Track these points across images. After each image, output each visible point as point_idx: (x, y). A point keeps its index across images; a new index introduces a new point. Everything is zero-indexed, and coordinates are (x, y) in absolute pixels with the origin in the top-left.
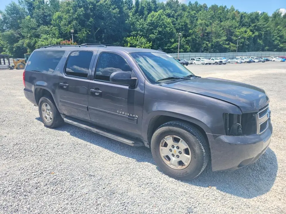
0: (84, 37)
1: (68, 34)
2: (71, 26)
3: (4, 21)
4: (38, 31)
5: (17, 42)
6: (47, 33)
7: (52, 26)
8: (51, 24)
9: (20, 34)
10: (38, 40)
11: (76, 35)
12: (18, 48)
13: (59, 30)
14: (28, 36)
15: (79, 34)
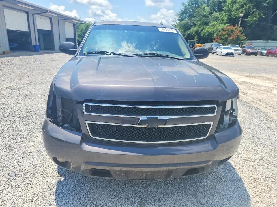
0: (255, 21)
1: (237, 19)
2: (243, 9)
3: (184, 12)
4: (209, 18)
5: (189, 30)
6: (216, 19)
7: (223, 12)
8: (223, 10)
9: (193, 23)
10: (206, 27)
11: (246, 19)
12: (189, 34)
13: (229, 15)
14: (198, 24)
15: (249, 17)
